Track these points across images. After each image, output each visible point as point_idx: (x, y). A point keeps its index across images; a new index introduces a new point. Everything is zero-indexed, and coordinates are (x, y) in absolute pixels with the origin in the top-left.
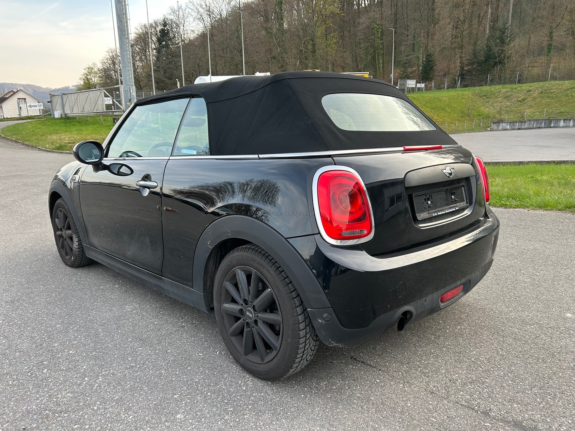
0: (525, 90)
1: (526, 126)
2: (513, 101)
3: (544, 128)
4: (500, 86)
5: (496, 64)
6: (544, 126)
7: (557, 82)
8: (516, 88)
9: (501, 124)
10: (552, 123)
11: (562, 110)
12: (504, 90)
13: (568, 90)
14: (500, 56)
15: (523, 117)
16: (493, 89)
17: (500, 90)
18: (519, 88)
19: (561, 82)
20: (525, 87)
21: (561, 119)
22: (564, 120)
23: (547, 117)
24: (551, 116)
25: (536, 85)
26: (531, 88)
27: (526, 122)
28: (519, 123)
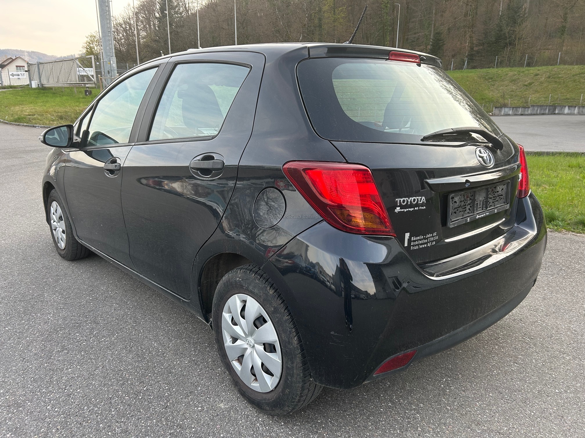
0: (532, 74)
1: (529, 112)
2: (519, 84)
3: (548, 114)
4: (508, 69)
5: (506, 45)
6: (548, 112)
7: (566, 66)
8: (523, 72)
9: (503, 109)
10: (557, 110)
11: (568, 96)
12: (511, 74)
13: (576, 75)
14: (511, 37)
15: (527, 102)
16: (499, 71)
17: (507, 73)
18: (527, 72)
19: (570, 67)
20: (533, 70)
21: (566, 106)
22: (569, 107)
23: (552, 103)
24: (556, 102)
25: (544, 68)
26: (538, 72)
27: (529, 108)
28: (522, 109)
